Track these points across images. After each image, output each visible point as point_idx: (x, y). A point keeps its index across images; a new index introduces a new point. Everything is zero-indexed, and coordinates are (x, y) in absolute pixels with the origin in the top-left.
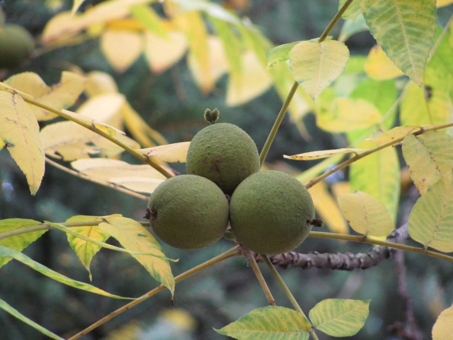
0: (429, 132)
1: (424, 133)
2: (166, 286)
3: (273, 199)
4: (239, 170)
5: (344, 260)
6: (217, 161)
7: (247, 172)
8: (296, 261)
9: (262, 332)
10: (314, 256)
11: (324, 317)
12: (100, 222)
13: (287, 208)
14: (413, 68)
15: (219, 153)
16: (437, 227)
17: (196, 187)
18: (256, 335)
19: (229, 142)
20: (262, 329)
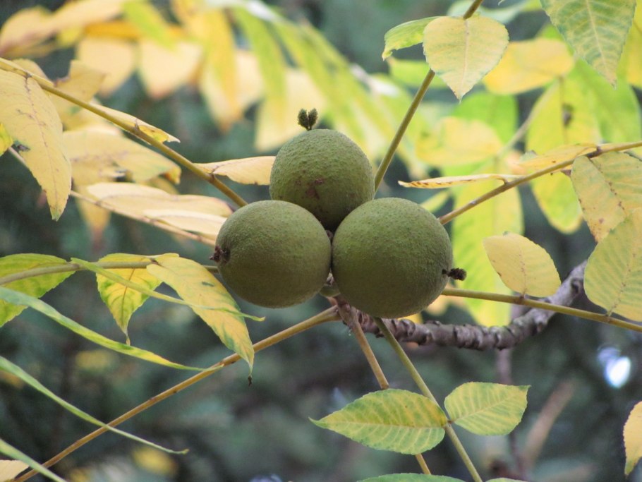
0: (609, 153)
1: (601, 156)
2: (242, 356)
3: (396, 238)
4: (347, 196)
5: (475, 334)
6: (316, 181)
7: (357, 199)
8: (411, 334)
9: (379, 426)
10: (435, 327)
11: (465, 408)
12: (149, 264)
13: (415, 252)
14: (603, 59)
15: (318, 170)
16: (625, 285)
17: (286, 217)
18: (370, 430)
19: (333, 155)
20: (379, 422)
